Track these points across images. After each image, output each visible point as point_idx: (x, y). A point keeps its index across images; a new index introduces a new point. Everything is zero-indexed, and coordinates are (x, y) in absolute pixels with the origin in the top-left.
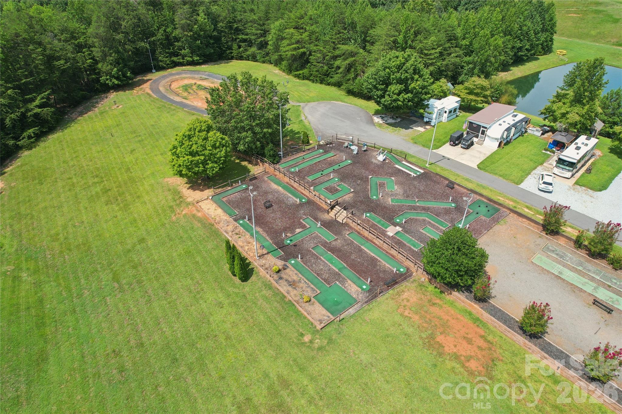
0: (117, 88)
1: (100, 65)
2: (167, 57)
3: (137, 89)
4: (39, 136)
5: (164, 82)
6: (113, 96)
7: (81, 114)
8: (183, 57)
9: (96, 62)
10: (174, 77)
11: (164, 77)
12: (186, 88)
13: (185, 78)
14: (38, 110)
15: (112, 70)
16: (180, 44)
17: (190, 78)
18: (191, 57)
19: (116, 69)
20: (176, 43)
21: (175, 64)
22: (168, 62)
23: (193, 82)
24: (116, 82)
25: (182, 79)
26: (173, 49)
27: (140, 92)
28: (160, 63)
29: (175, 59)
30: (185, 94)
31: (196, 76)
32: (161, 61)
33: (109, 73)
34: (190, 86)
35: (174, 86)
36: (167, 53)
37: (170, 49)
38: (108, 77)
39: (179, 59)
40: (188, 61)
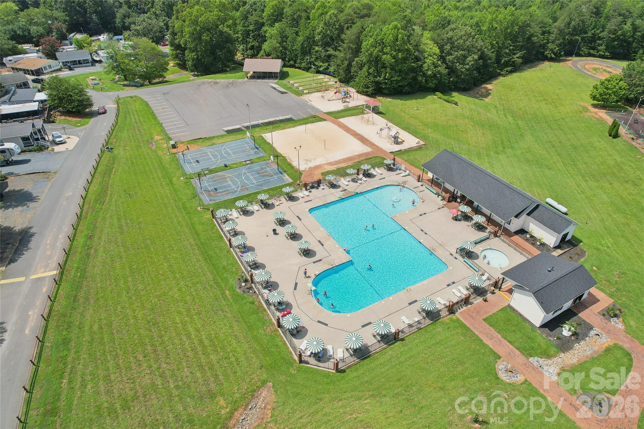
0: (551, 60)
1: (549, 45)
2: (587, 49)
3: (563, 63)
4: (511, 72)
5: (580, 63)
6: (547, 64)
7: (529, 68)
8: (598, 51)
9: (548, 43)
10: (588, 62)
11: (581, 60)
12: (595, 69)
13: (595, 64)
14: (516, 59)
15: (555, 48)
16: (601, 42)
17: (599, 65)
18: (604, 52)
19: (558, 48)
20: (598, 41)
21: (590, 55)
22: (586, 52)
23: (601, 67)
24: (553, 56)
25: (593, 64)
26: (594, 44)
27: (564, 65)
28: (581, 52)
29: (592, 51)
30: (594, 72)
31: (604, 64)
32: (582, 51)
33: (552, 50)
34: (599, 69)
35: (587, 66)
36: (588, 46)
37: (592, 44)
38: (550, 52)
39: (595, 52)
40: (600, 54)
